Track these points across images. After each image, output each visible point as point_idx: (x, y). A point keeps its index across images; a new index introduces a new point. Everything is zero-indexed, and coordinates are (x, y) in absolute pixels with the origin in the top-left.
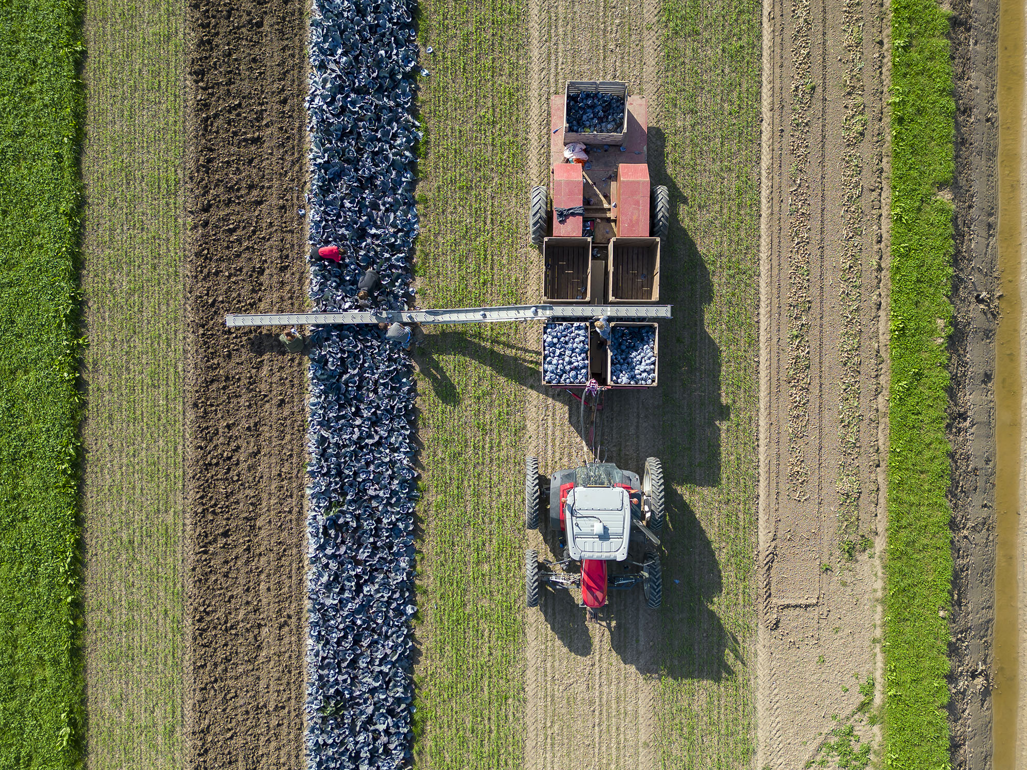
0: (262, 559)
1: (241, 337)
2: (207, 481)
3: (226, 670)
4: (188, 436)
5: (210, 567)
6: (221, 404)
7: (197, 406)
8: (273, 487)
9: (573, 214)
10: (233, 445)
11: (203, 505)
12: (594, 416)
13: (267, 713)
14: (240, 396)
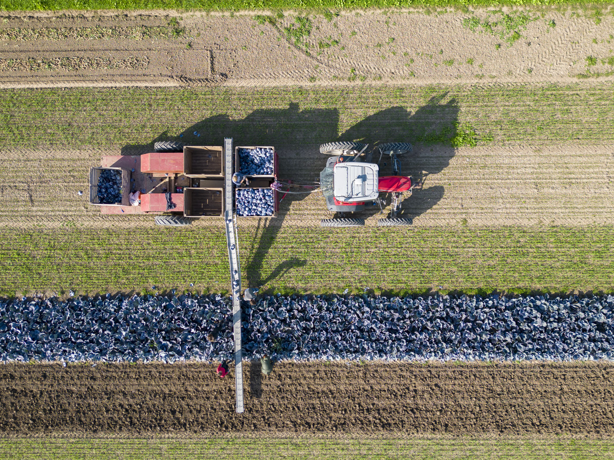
0: (189, 389)
1: (53, 403)
2: (141, 424)
3: (257, 411)
4: (114, 436)
5: (194, 421)
6: (94, 416)
7: (96, 430)
8: (145, 383)
9: (170, 199)
10: (119, 408)
11: (155, 426)
12: (296, 185)
13: (283, 386)
14: (89, 404)
